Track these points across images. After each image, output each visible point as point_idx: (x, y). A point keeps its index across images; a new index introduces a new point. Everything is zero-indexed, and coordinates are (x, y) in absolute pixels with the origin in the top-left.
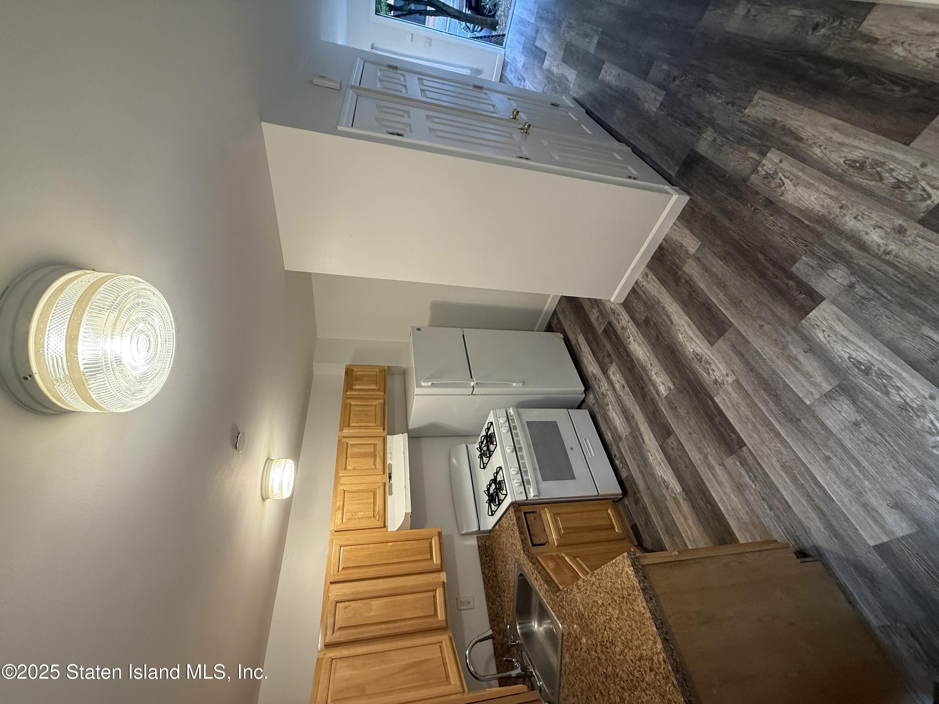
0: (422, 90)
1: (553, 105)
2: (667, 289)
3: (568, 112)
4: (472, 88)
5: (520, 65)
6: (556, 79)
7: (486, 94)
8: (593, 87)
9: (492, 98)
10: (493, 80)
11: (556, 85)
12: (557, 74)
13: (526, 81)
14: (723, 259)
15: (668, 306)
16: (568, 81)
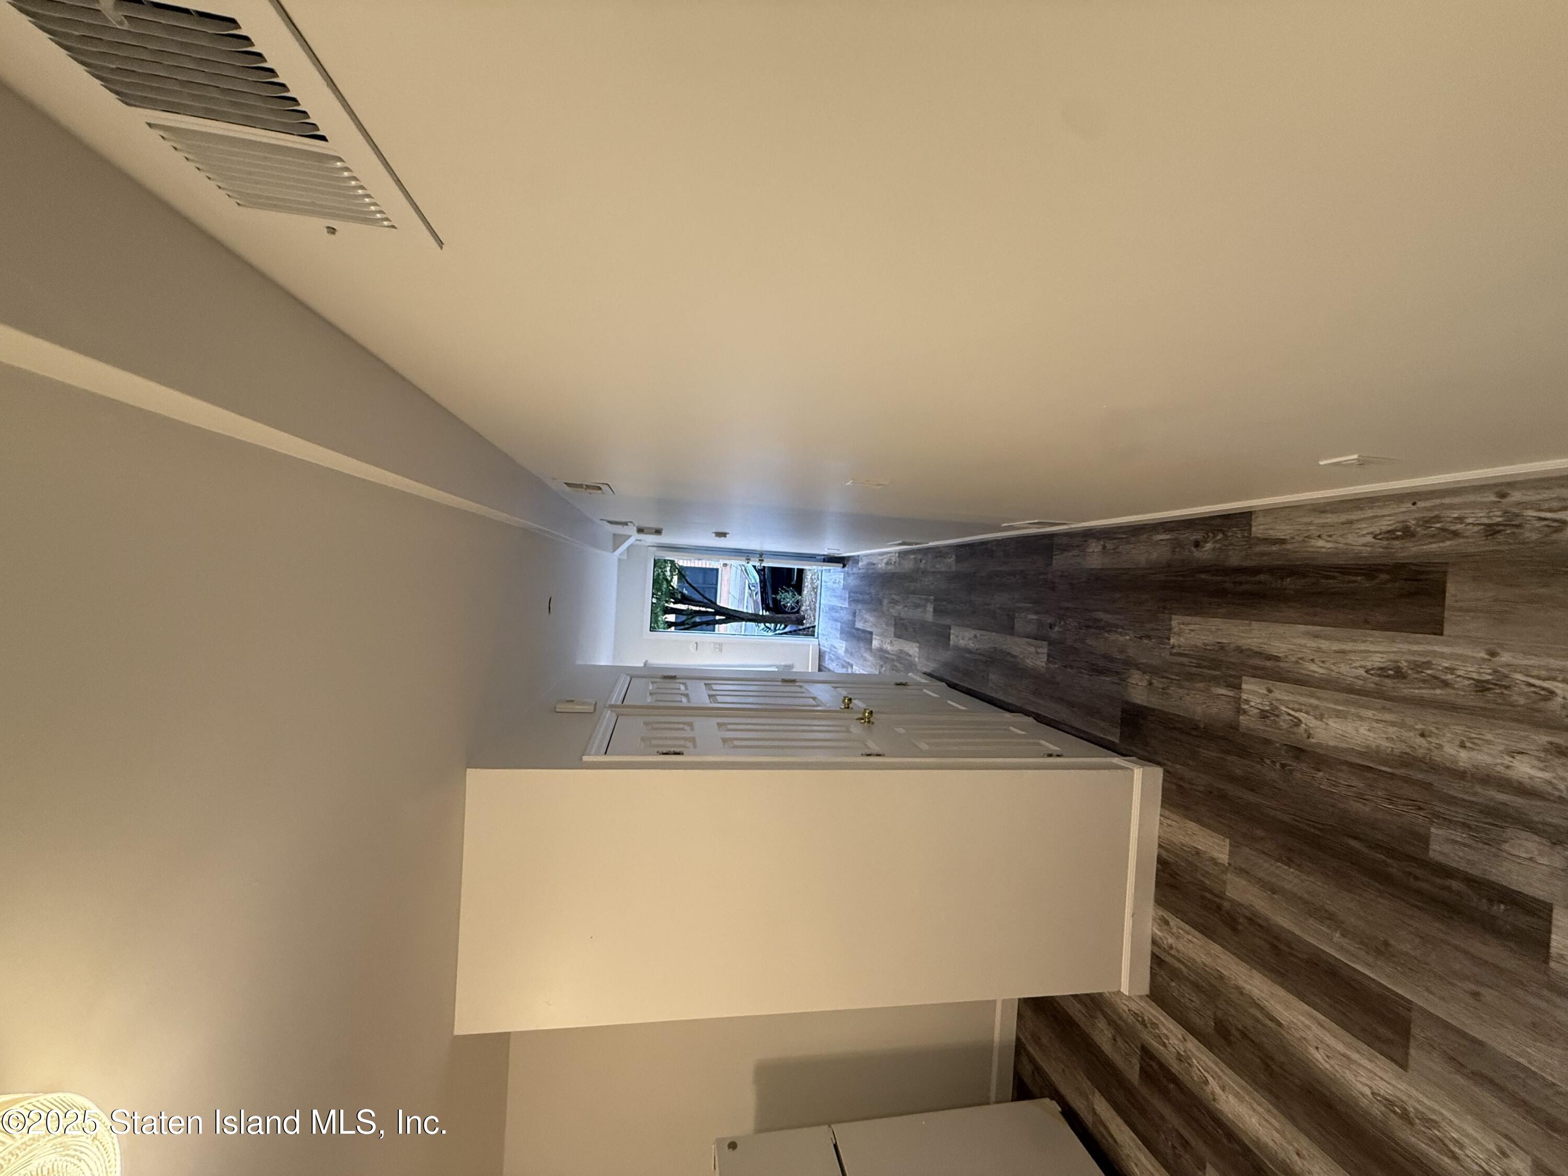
0: (710, 696)
1: (898, 684)
2: (1223, 947)
3: (922, 690)
4: (780, 683)
5: (841, 651)
6: (894, 657)
7: (801, 687)
8: (946, 656)
9: (811, 691)
10: (810, 671)
11: (896, 663)
12: (893, 651)
13: (854, 667)
14: (1289, 862)
15: (1245, 981)
16: (910, 656)
